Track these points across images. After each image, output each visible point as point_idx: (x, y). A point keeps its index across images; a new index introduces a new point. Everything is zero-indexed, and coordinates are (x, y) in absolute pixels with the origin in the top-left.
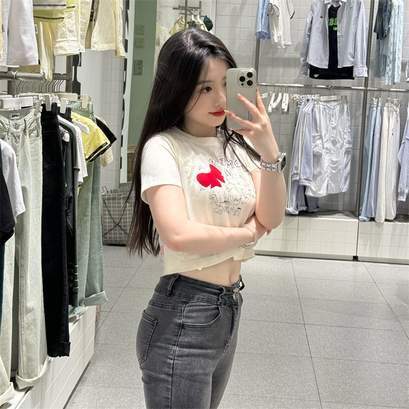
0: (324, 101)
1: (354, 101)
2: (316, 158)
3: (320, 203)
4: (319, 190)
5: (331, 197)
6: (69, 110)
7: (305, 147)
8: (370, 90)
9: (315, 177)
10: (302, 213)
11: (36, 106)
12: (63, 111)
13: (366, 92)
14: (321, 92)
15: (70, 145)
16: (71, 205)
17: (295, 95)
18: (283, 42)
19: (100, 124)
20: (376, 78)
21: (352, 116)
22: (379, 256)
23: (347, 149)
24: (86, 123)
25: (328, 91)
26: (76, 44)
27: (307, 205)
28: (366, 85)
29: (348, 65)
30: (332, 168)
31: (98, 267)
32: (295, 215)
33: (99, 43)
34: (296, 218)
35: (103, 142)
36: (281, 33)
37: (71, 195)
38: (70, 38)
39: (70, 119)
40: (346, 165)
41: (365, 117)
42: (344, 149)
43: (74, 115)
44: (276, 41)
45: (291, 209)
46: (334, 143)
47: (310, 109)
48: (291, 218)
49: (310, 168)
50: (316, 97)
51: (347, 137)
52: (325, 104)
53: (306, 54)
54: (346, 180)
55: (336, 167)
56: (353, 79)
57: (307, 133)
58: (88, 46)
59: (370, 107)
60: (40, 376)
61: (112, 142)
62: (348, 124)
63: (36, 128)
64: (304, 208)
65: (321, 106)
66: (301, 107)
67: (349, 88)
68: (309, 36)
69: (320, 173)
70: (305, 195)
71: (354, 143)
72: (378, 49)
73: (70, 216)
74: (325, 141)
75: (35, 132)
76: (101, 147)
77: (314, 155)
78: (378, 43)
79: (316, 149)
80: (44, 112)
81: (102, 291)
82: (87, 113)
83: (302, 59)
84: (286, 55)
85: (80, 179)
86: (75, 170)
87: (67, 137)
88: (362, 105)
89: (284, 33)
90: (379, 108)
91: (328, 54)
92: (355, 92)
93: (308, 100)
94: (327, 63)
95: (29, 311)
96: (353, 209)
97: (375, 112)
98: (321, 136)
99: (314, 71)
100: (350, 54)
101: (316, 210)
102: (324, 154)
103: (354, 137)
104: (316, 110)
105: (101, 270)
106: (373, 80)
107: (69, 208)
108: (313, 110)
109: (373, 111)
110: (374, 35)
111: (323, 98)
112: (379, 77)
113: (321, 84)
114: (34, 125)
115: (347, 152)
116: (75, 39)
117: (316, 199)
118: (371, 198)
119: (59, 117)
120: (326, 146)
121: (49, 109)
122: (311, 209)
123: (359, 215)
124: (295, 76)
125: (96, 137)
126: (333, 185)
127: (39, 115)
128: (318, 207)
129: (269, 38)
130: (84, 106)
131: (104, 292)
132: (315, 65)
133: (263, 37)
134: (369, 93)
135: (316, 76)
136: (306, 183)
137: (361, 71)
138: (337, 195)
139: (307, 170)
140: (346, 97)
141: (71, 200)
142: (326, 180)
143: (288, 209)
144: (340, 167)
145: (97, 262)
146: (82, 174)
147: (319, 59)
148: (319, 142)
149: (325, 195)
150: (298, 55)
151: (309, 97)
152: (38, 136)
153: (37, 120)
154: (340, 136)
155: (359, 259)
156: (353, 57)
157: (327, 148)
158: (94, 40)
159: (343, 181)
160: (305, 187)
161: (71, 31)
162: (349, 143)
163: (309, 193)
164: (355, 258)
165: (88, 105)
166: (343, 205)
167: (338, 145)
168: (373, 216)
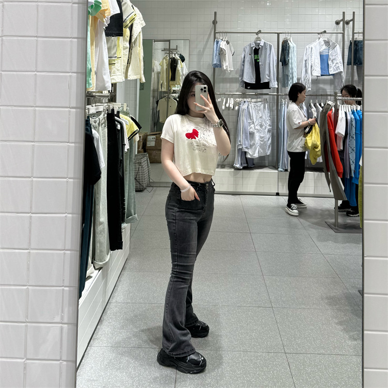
0: (254, 102)
1: (271, 101)
2: (251, 135)
3: (255, 162)
4: (254, 153)
5: (261, 158)
6: (118, 112)
7: (245, 129)
8: (280, 95)
9: (251, 146)
10: (245, 168)
11: (105, 111)
12: (116, 113)
13: (278, 96)
14: (251, 97)
15: (120, 131)
16: (122, 164)
17: (237, 99)
18: (229, 69)
19: (132, 119)
20: (283, 88)
21: (271, 110)
23: (268, 129)
24: (126, 119)
25: (256, 96)
26: (121, 77)
27: (247, 163)
28: (278, 92)
29: (266, 81)
30: (261, 141)
31: (133, 200)
32: (240, 169)
33: (132, 76)
34: (241, 171)
35: (135, 130)
36: (227, 64)
37: (121, 159)
38: (117, 74)
39: (119, 118)
40: (269, 139)
41: (278, 111)
42: (266, 130)
43: (121, 115)
44: (225, 69)
45: (238, 166)
46: (261, 126)
47: (246, 107)
48: (238, 171)
49: (248, 142)
50: (249, 100)
51: (269, 122)
52: (255, 103)
53: (242, 75)
54: (269, 148)
55: (264, 140)
56: (270, 89)
57: (245, 120)
58: (126, 77)
59: (281, 105)
60: (107, 261)
61: (140, 129)
62: (269, 114)
63: (104, 123)
64: (246, 165)
65: (253, 105)
66: (241, 106)
67: (267, 94)
68: (244, 65)
69: (254, 144)
70: (246, 157)
71: (272, 125)
72: (283, 71)
73: (121, 171)
74: (256, 125)
75: (104, 125)
76: (135, 132)
77: (250, 134)
78: (283, 68)
79: (251, 130)
80: (108, 114)
81: (135, 214)
82: (126, 114)
83: (240, 78)
84: (231, 76)
85: (126, 150)
86: (123, 145)
87: (119, 127)
88: (276, 103)
89: (229, 64)
90: (286, 105)
91: (255, 75)
92: (271, 96)
93: (245, 102)
94: (255, 80)
95: (101, 223)
96: (274, 165)
97: (284, 108)
98: (253, 122)
99: (247, 85)
100: (268, 75)
101: (253, 166)
102: (256, 133)
103: (273, 122)
104: (250, 107)
105: (135, 202)
106: (281, 89)
107: (120, 166)
108: (248, 107)
109: (282, 107)
110: (280, 63)
111: (253, 100)
112: (285, 87)
113: (252, 92)
114: (103, 121)
115: (269, 131)
116: (120, 74)
117: (252, 159)
118: (285, 158)
119: (115, 117)
120: (256, 128)
121: (110, 112)
122: (250, 165)
123: (278, 168)
124: (236, 88)
125: (132, 127)
126: (262, 151)
127: (106, 115)
128: (254, 164)
129: (221, 67)
130: (125, 110)
132: (248, 82)
133: (217, 66)
134: (279, 96)
135: (249, 88)
136: (246, 150)
137: (274, 84)
138: (264, 156)
139: (246, 142)
140: (266, 99)
141: (122, 161)
142: (258, 148)
143: (236, 166)
144: (265, 140)
145: (132, 197)
146: (127, 147)
147: (249, 78)
148: (252, 126)
149: (257, 157)
150: (238, 76)
151: (245, 100)
152: (105, 127)
153: (105, 118)
154: (265, 122)
155: (280, 194)
156: (269, 77)
157: (257, 129)
158: (129, 74)
159: (267, 148)
160: (246, 153)
161: (118, 70)
162: (270, 126)
163: (248, 156)
164: (278, 194)
165: (127, 109)
166: (269, 163)
167: (264, 127)
168: (286, 168)
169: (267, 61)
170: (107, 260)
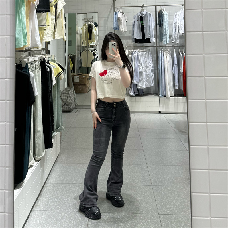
0: (142, 52)
1: (153, 51)
2: (140, 74)
3: (144, 91)
4: (142, 85)
5: (148, 89)
6: (48, 61)
7: (136, 70)
8: (158, 46)
9: (140, 81)
10: (136, 95)
11: (39, 60)
12: (47, 61)
13: (157, 47)
14: (140, 48)
15: (50, 72)
16: (51, 93)
17: (130, 50)
18: (124, 31)
19: (59, 65)
20: (160, 42)
21: (153, 57)
22: (169, 111)
23: (152, 69)
24: (54, 65)
25: (142, 48)
26: (50, 37)
27: (138, 92)
28: (157, 45)
29: (148, 38)
30: (147, 77)
31: (61, 117)
32: (134, 96)
33: (58, 37)
34: (135, 97)
35: (60, 71)
36: (123, 27)
37: (51, 90)
38: (48, 36)
39: (49, 64)
40: (152, 76)
41: (157, 57)
42: (150, 70)
43: (50, 62)
44: (121, 30)
45: (132, 94)
46: (147, 67)
47: (136, 55)
48: (133, 97)
49: (138, 77)
50: (138, 50)
51: (152, 65)
52: (142, 53)
53: (133, 34)
54: (153, 81)
55: (149, 77)
56: (151, 42)
57: (136, 64)
58: (54, 38)
59: (159, 53)
61: (63, 71)
62: (152, 60)
63: (39, 67)
64: (138, 93)
65: (141, 54)
66: (133, 54)
68: (134, 28)
69: (142, 79)
70: (137, 88)
71: (154, 67)
72: (160, 31)
73: (51, 97)
74: (143, 67)
75: (39, 68)
76: (60, 73)
77: (139, 73)
78: (160, 29)
79: (140, 70)
80: (41, 62)
81: (62, 126)
82: (54, 61)
83: (132, 36)
84: (126, 35)
85: (54, 84)
86: (52, 81)
87: (49, 70)
88: (156, 52)
89: (124, 27)
90: (162, 53)
91: (141, 34)
92: (153, 47)
93: (135, 52)
94: (141, 37)
95: (39, 132)
96: (157, 93)
97: (161, 55)
98: (141, 65)
99: (136, 41)
100: (149, 34)
101: (142, 94)
102: (143, 72)
103: (154, 65)
104: (139, 55)
105: (62, 118)
106: (159, 43)
107: (50, 95)
108: (137, 55)
109: (160, 54)
110: (158, 26)
111: (141, 51)
112: (161, 41)
113: (140, 45)
114: (38, 66)
115: (152, 71)
116: (50, 36)
117: (142, 90)
118: (163, 88)
119: (46, 63)
120: (144, 68)
121: (43, 60)
122: (141, 93)
123: (159, 95)
125: (58, 69)
126: (148, 84)
127: (40, 63)
128: (143, 93)
129: (119, 29)
130: (53, 59)
131: (63, 126)
132: (137, 38)
133: (116, 29)
134: (158, 48)
135: (138, 42)
136: (137, 83)
137: (153, 40)
138: (150, 87)
139: (137, 78)
140: (150, 49)
141: (51, 92)
142: (145, 82)
143: (131, 94)
144: (150, 76)
145: (60, 115)
146: (54, 82)
147: (138, 35)
148: (141, 67)
149: (145, 88)
150: (130, 35)
151: (136, 50)
152: (39, 70)
153: (39, 64)
154: (149, 65)
155: (161, 112)
157: (144, 70)
158: (55, 36)
159: (152, 82)
160: (136, 85)
161: (48, 33)
162: (152, 67)
163: (139, 87)
164: (160, 112)
165: (55, 59)
166: (153, 92)
167: (148, 68)
168: (165, 95)
169: (148, 25)
170: (43, 155)
